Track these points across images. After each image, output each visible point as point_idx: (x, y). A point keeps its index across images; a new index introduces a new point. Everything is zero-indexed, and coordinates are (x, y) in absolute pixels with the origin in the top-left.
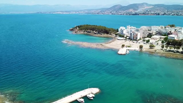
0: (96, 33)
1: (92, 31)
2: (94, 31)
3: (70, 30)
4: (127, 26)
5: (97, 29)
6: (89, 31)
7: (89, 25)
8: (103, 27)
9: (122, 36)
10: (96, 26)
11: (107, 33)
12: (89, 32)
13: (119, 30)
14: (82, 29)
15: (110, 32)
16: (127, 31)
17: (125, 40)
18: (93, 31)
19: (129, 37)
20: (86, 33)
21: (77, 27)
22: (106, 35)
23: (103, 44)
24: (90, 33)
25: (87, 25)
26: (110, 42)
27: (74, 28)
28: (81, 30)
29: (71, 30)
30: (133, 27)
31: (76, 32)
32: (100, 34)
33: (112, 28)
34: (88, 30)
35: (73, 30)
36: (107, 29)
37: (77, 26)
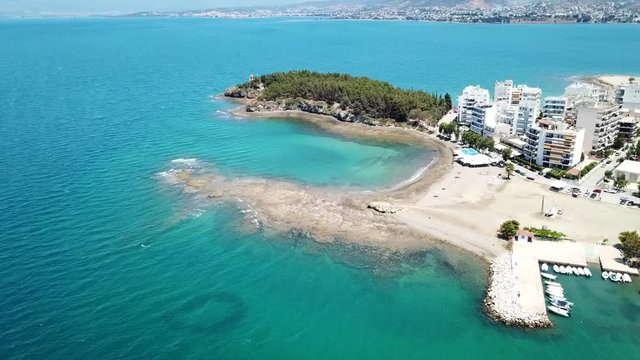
0: (343, 114)
1: (325, 105)
2: (336, 105)
3: (227, 95)
4: (500, 86)
5: (346, 98)
6: (311, 102)
7: (314, 74)
8: (375, 84)
9: (478, 140)
10: (346, 78)
11: (401, 118)
12: (310, 110)
13: (460, 101)
14: (279, 95)
15: (413, 112)
16: (505, 112)
17: (503, 171)
18: (330, 104)
19: (521, 149)
20: (295, 112)
21: (256, 81)
22: (393, 126)
23: (382, 205)
24: (316, 112)
25: (304, 73)
26: (421, 188)
27: (246, 86)
28: (274, 98)
29: (232, 95)
30: (527, 89)
31: (249, 110)
32: (362, 120)
33: (420, 93)
34: (304, 96)
35: (240, 97)
36: (396, 98)
37: (258, 75)
